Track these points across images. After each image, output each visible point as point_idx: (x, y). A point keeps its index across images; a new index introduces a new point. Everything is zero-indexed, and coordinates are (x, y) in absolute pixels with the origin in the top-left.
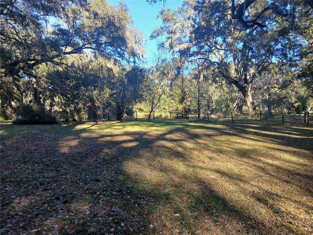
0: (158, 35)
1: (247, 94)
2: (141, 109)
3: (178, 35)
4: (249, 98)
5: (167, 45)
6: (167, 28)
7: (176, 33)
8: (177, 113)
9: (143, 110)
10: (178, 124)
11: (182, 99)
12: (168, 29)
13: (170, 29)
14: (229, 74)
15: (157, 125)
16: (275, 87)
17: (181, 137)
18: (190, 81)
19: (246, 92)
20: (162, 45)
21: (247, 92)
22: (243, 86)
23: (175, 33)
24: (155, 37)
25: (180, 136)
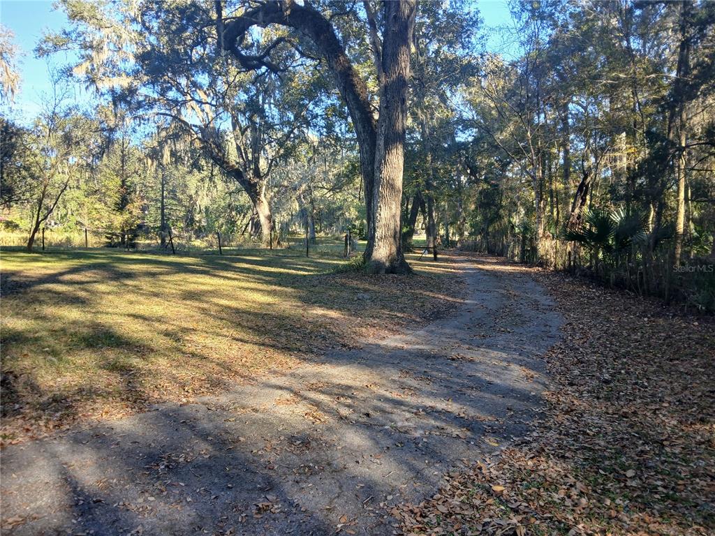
0: (56, 47)
1: (259, 199)
2: (11, 222)
3: (105, 55)
4: (263, 207)
5: (80, 73)
6: (79, 35)
7: (102, 49)
8: (110, 234)
9: (17, 226)
10: (103, 256)
11: (122, 201)
12: (81, 38)
13: (87, 39)
14: (224, 155)
15: (49, 259)
16: (324, 188)
17: (95, 277)
18: (140, 160)
19: (258, 194)
20: (68, 72)
21: (260, 195)
22: (252, 182)
23: (99, 49)
24: (47, 53)
25: (94, 275)
